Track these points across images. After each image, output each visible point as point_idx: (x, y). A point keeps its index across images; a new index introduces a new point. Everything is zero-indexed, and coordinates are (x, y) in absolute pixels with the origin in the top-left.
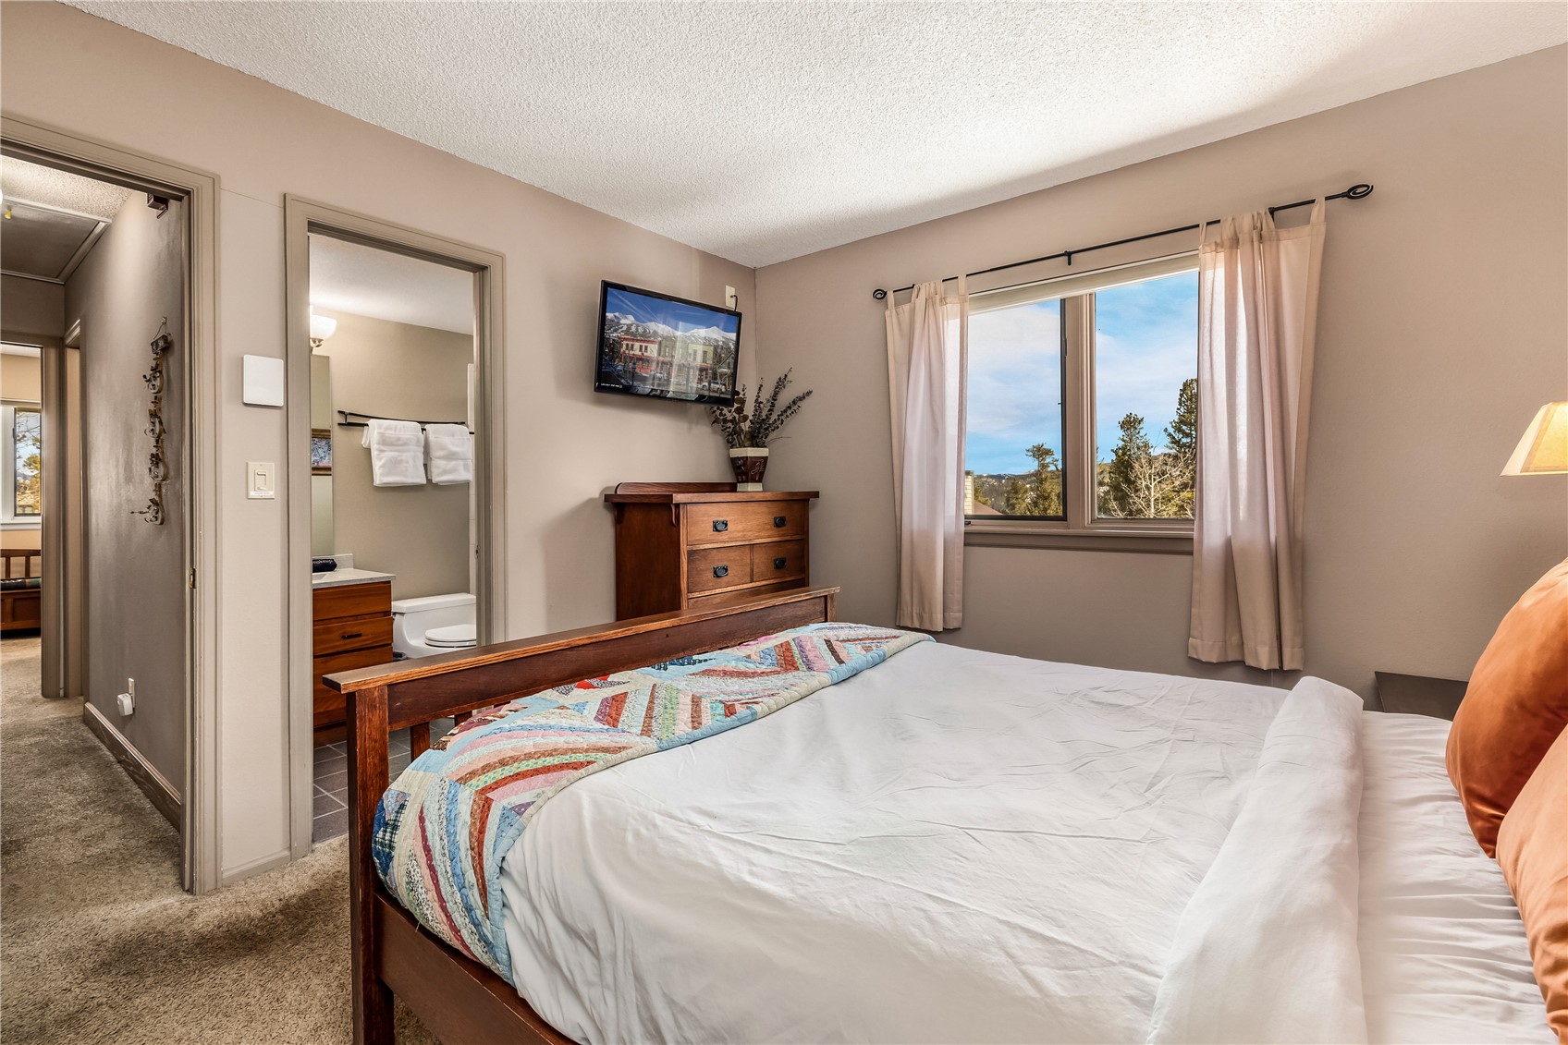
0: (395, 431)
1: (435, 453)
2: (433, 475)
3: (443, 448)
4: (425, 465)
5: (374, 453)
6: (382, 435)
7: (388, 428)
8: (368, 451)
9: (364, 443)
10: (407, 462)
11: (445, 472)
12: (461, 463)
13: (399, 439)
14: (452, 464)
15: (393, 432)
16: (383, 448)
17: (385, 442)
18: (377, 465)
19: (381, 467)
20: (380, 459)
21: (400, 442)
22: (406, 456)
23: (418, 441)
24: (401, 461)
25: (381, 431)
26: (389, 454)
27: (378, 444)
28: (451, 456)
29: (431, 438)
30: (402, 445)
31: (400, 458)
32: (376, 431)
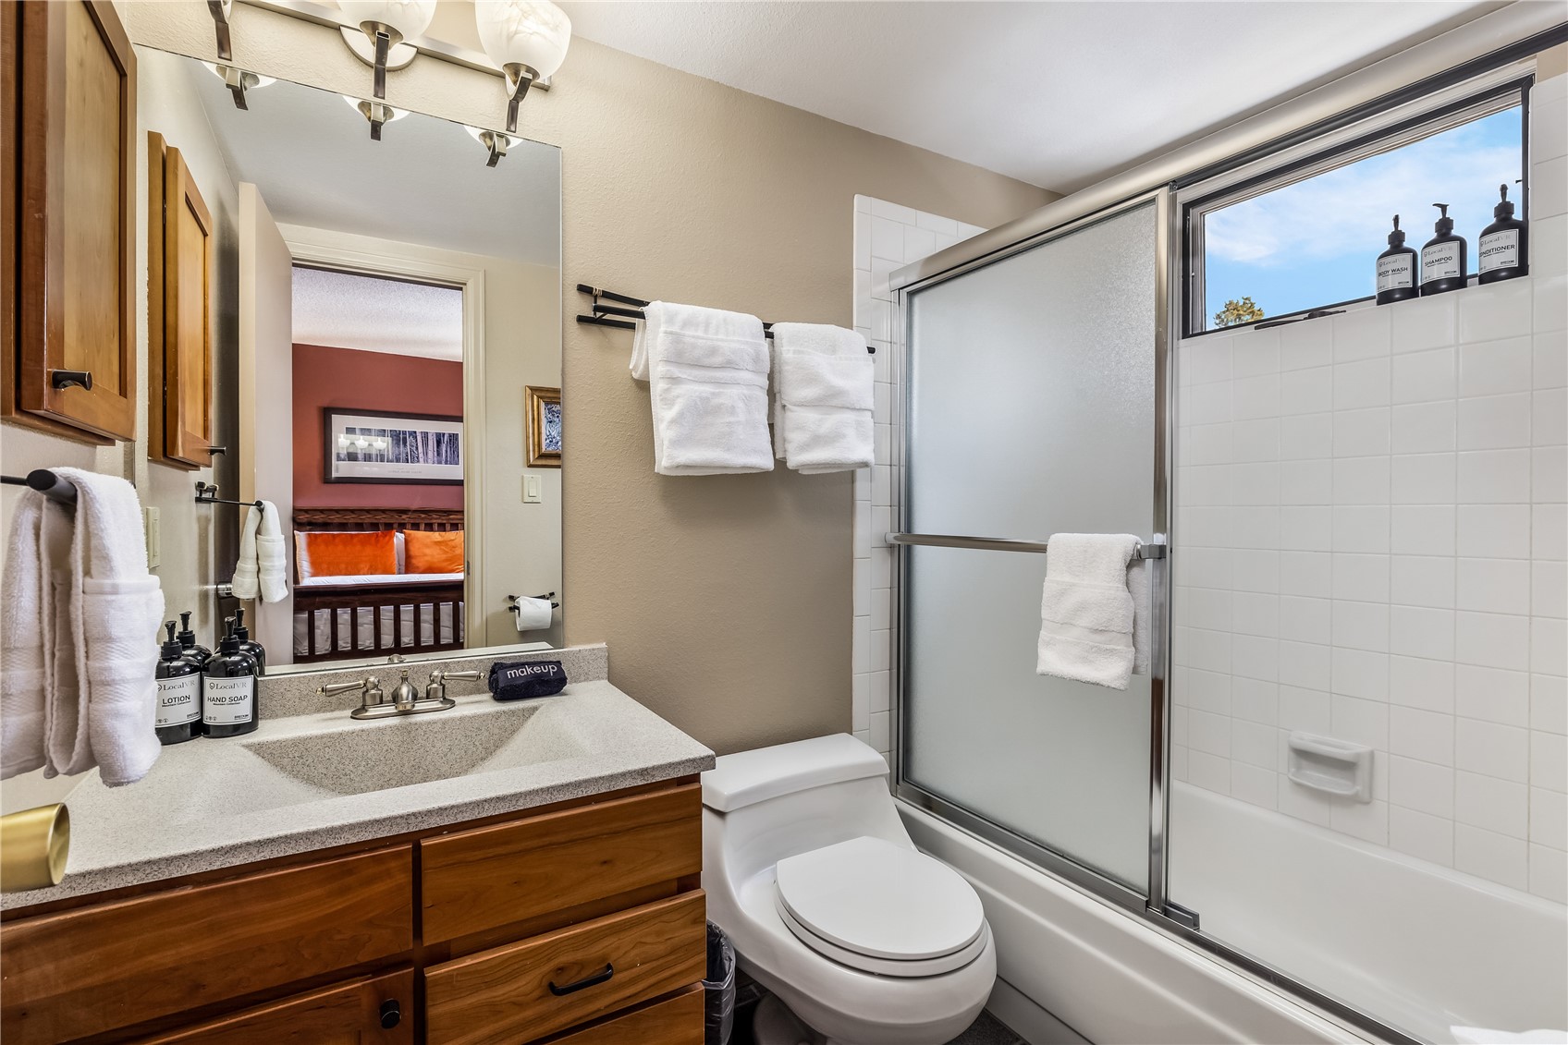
0: (706, 331)
1: (793, 392)
2: (790, 447)
3: (812, 379)
4: (771, 426)
5: (657, 388)
6: (676, 338)
7: (687, 323)
8: (643, 386)
9: (635, 365)
10: (732, 410)
11: (817, 441)
12: (849, 416)
13: (713, 351)
14: (831, 421)
15: (700, 333)
16: (676, 372)
17: (681, 357)
18: (664, 416)
19: (673, 422)
20: (669, 403)
21: (718, 360)
22: (731, 395)
23: (757, 360)
24: (717, 410)
25: (675, 329)
26: (693, 389)
27: (668, 361)
28: (830, 401)
29: (787, 352)
30: (721, 367)
31: (716, 401)
32: (663, 329)
